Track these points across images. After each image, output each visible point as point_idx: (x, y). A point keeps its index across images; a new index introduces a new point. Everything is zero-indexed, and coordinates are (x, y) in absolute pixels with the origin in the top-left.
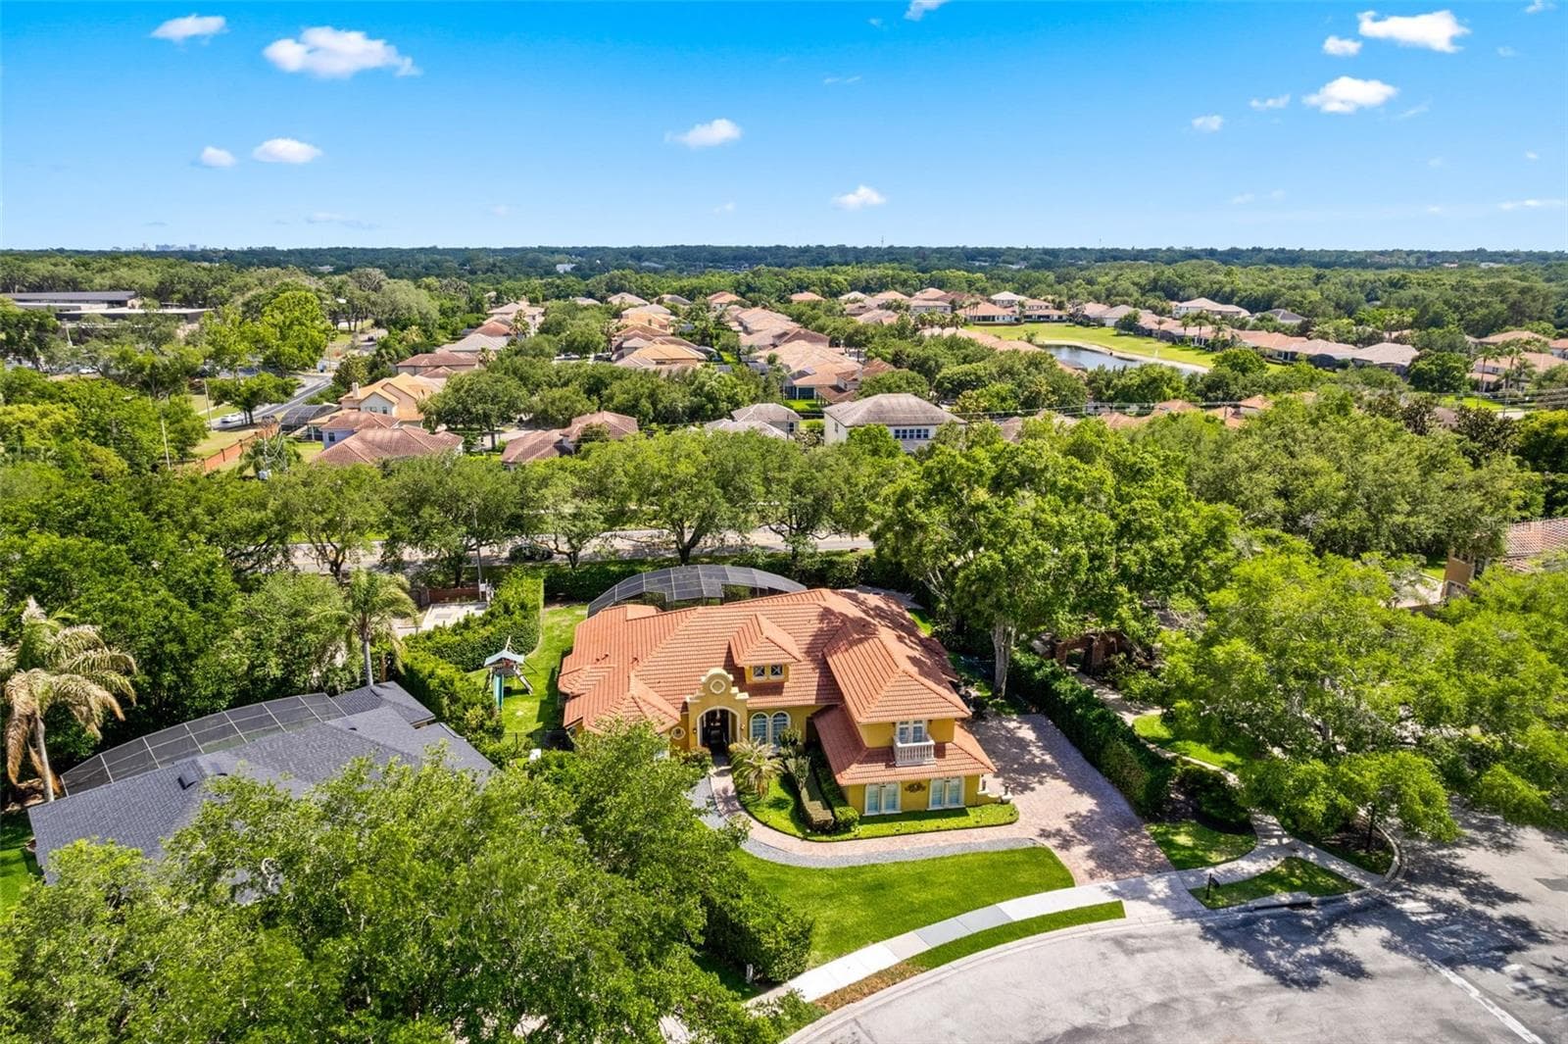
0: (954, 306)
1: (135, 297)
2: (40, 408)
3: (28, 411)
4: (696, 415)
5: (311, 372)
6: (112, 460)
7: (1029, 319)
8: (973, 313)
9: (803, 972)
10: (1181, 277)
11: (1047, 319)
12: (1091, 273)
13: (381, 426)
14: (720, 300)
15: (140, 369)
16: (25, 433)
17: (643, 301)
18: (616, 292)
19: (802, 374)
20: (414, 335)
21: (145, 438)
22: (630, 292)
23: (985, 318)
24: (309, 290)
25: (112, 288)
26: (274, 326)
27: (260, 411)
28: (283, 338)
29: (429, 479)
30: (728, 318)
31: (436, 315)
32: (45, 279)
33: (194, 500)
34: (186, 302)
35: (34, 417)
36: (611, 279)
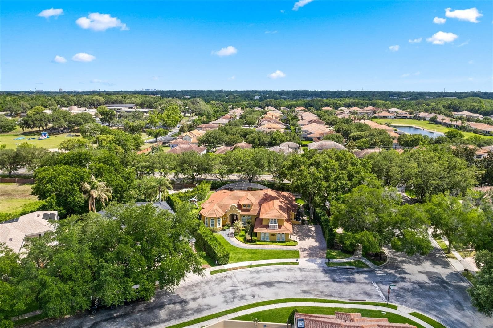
0: (375, 112)
1: (135, 106)
2: (107, 136)
3: (104, 137)
4: (271, 144)
5: (176, 128)
6: (120, 149)
7: (400, 117)
8: (380, 115)
9: (227, 264)
10: (460, 104)
11: (406, 117)
12: (429, 102)
13: (185, 144)
14: (299, 109)
15: (130, 127)
16: (103, 142)
17: (274, 109)
18: (268, 106)
19: (311, 133)
20: (204, 118)
21: (128, 144)
22: (272, 106)
23: (384, 117)
24: (177, 105)
25: (131, 103)
26: (166, 115)
27: (159, 138)
28: (168, 118)
29: (186, 157)
30: (298, 115)
31: (212, 112)
32: (115, 101)
33: (134, 159)
34: (148, 107)
35: (105, 138)
36: (267, 102)
